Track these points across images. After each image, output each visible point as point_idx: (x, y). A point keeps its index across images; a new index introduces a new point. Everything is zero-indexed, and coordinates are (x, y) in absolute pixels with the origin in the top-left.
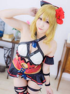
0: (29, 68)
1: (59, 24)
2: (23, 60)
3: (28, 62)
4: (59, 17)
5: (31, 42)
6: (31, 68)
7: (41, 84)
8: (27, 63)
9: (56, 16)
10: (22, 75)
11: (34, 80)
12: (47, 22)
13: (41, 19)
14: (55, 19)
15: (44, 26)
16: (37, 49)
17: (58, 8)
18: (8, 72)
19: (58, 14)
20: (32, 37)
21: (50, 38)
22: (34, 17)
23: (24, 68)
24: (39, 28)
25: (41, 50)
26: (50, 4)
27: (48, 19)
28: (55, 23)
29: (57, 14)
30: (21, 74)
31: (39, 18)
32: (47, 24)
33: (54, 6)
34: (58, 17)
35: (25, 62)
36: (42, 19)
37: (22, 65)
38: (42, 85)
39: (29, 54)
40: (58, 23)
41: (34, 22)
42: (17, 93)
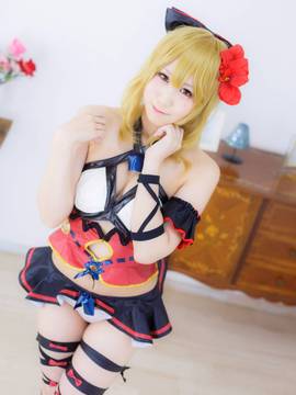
0: (119, 260)
1: (227, 103)
7: (149, 337)
9: (222, 75)
10: (76, 299)
12: (187, 92)
13: (166, 78)
14: (214, 84)
17: (230, 45)
18: (25, 284)
19: (228, 66)
24: (154, 108)
26: (204, 27)
27: (190, 83)
30: (74, 294)
31: (160, 74)
33: (216, 36)
34: (227, 79)
37: (89, 247)
38: (151, 342)
40: (222, 99)
41: (139, 83)
42: (43, 358)
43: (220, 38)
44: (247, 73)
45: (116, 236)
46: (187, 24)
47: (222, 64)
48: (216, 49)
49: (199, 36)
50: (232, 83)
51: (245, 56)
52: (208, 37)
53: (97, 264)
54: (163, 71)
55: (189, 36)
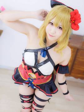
1: (75, 30)
2: (30, 69)
5: (39, 50)
6: (39, 79)
8: (35, 73)
9: (71, 20)
11: (42, 90)
12: (60, 28)
14: (69, 24)
15: (55, 33)
16: (46, 58)
17: (73, 10)
19: (74, 17)
20: (40, 44)
21: (63, 46)
22: (44, 21)
23: (31, 78)
24: (50, 35)
25: (52, 60)
27: (60, 24)
28: (69, 28)
29: (72, 18)
31: (50, 23)
32: (59, 30)
34: (74, 22)
35: (33, 72)
36: (54, 24)
37: (29, 75)
39: (37, 64)
40: (73, 29)
41: (44, 27)
42: (22, 101)
43: (70, 8)
44: (80, 19)
46: (58, 5)
47: (71, 17)
48: (69, 12)
49: (62, 8)
50: (76, 23)
51: (79, 13)
52: (65, 8)
54: (51, 22)
55: (59, 9)
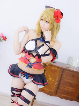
0: (37, 63)
3: (36, 55)
4: (57, 17)
5: (39, 39)
18: (10, 72)
28: (54, 22)
39: (37, 48)
42: (13, 94)
45: (37, 56)
53: (31, 64)
